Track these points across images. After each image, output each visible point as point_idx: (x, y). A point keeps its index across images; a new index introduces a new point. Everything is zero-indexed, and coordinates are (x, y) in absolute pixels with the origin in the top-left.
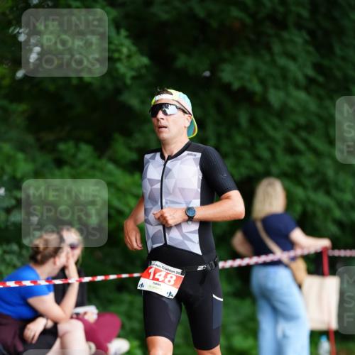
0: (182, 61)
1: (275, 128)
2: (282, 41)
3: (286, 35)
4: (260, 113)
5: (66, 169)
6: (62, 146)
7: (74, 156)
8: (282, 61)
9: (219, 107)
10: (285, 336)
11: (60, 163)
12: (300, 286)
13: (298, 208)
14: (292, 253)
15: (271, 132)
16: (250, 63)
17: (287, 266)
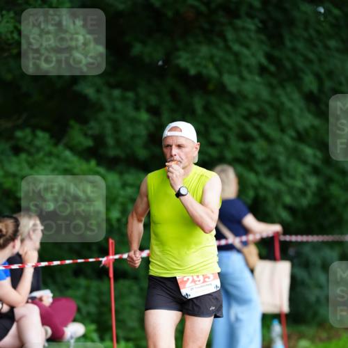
0: (137, 49)
1: (228, 114)
2: (236, 29)
3: (239, 23)
4: (213, 100)
5: (23, 156)
6: (19, 134)
7: (31, 143)
8: (236, 47)
9: (174, 94)
10: (237, 319)
11: (17, 150)
12: (252, 271)
13: (251, 193)
14: (244, 238)
15: (225, 119)
16: (204, 50)
17: (239, 251)
